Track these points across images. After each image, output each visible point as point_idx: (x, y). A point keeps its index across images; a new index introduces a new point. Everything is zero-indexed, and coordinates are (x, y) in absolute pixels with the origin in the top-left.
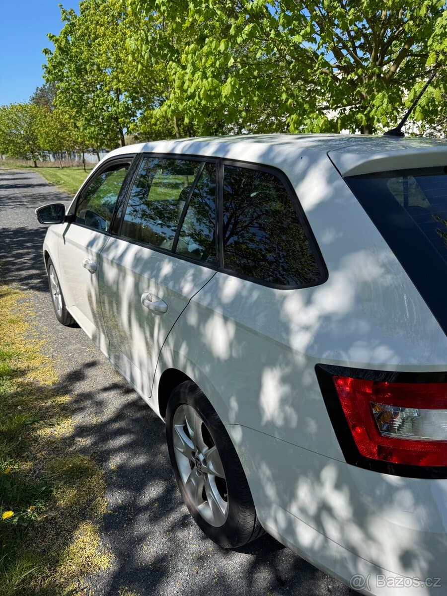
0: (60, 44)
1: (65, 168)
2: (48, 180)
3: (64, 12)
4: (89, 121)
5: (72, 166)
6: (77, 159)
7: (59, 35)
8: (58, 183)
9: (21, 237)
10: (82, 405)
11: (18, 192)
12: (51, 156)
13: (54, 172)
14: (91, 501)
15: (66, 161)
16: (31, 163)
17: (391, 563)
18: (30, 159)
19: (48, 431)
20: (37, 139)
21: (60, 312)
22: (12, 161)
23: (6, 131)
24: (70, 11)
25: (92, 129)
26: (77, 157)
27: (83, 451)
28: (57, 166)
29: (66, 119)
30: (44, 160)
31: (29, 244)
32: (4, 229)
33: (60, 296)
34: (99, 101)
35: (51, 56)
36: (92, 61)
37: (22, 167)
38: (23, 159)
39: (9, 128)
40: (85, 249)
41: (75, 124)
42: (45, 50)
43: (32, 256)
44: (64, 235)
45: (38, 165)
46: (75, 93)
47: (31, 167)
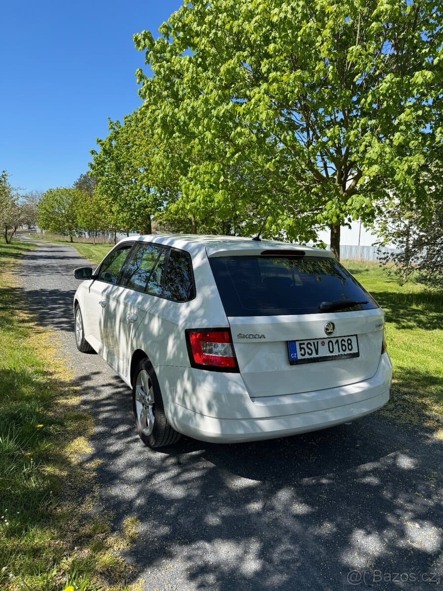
0: (105, 147)
1: (98, 245)
2: (82, 254)
3: (111, 123)
4: (123, 207)
5: (105, 243)
6: (110, 236)
7: (105, 140)
8: (90, 257)
9: (55, 296)
10: (87, 391)
11: (54, 262)
12: (86, 233)
13: (87, 248)
14: (85, 430)
15: (100, 239)
16: (68, 238)
17: (205, 411)
18: (67, 235)
19: (65, 401)
20: (76, 218)
21: (79, 343)
22: (50, 236)
23: (49, 210)
24: (116, 122)
25: (125, 215)
26: (110, 235)
27: (85, 411)
28: (91, 242)
29: (103, 205)
30: (79, 236)
31: (61, 302)
32: (42, 290)
33: (81, 330)
34: (133, 193)
35: (96, 156)
36: (129, 161)
37: (59, 241)
38: (61, 234)
39: (53, 207)
40: (101, 294)
41: (111, 210)
42: (92, 151)
43: (62, 309)
44: (89, 287)
45: (74, 241)
46: (113, 185)
47: (67, 242)
